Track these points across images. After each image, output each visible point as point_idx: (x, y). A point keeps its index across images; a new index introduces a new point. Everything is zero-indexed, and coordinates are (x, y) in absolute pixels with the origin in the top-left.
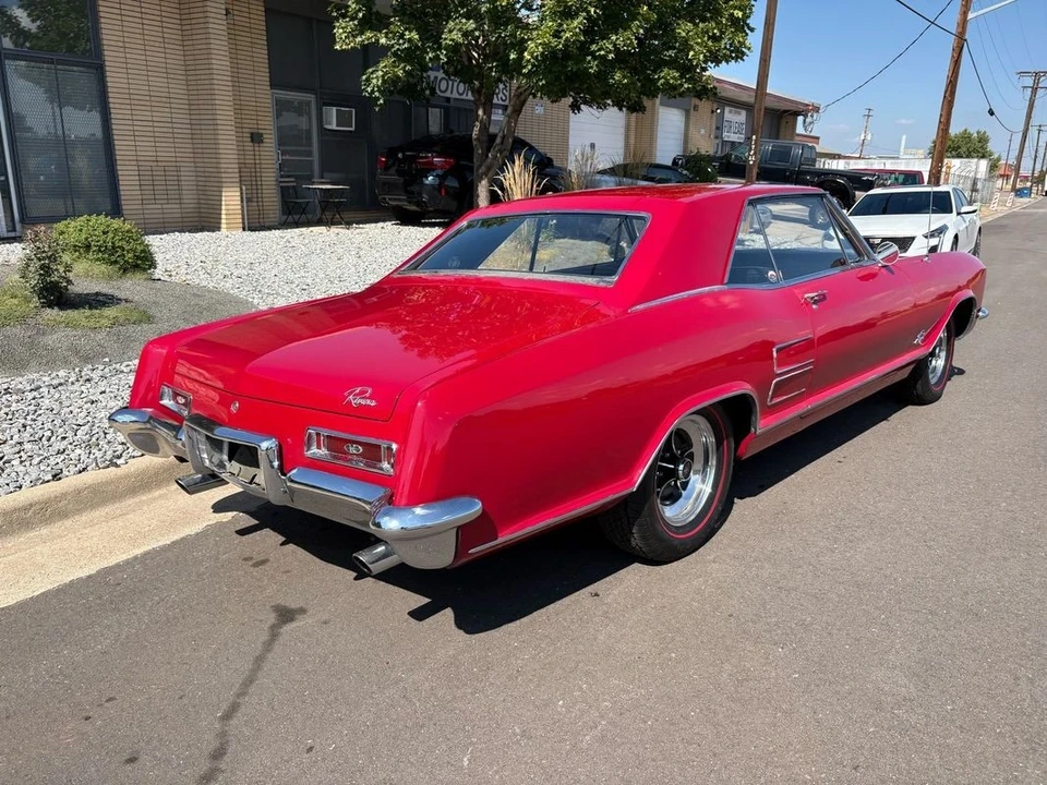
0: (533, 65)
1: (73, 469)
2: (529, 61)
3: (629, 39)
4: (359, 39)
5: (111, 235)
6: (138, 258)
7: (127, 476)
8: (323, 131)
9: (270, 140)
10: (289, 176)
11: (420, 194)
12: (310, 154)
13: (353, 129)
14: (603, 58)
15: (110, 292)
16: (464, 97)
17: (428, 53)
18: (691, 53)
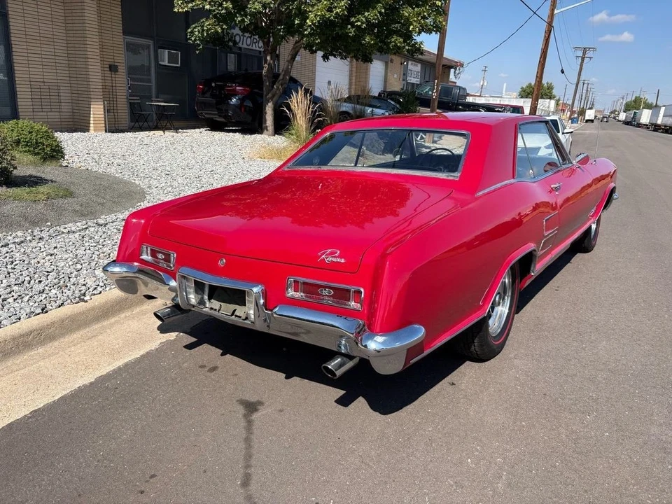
0: (312, 29)
1: (55, 305)
2: (310, 26)
3: (376, 15)
4: (190, 5)
5: (34, 134)
6: (54, 151)
7: (93, 309)
8: (158, 66)
9: (122, 71)
10: (136, 96)
11: (227, 111)
12: (150, 81)
13: (179, 65)
14: (359, 27)
15: (38, 175)
16: (250, 47)
17: (237, 17)
18: (412, 27)
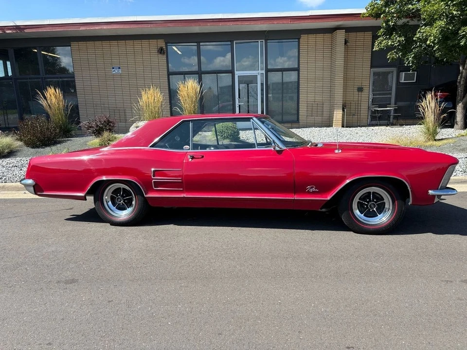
8: (398, 84)
12: (390, 94)
13: (415, 81)
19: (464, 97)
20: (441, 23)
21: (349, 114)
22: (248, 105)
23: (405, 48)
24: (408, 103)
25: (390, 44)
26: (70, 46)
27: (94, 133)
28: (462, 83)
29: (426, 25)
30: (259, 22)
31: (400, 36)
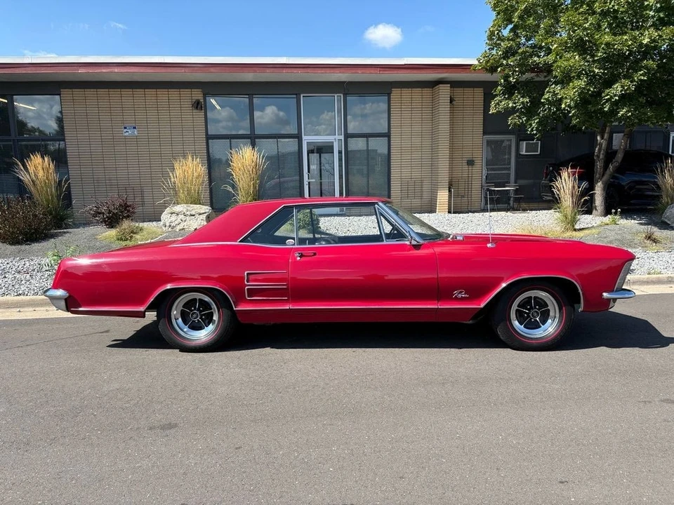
8: (518, 156)
9: (480, 163)
10: (492, 183)
12: (508, 169)
13: (539, 153)
19: (603, 175)
20: (582, 83)
21: (457, 196)
22: (321, 183)
23: (530, 111)
24: (531, 181)
25: (510, 105)
26: (60, 94)
27: (105, 222)
28: (601, 156)
29: (556, 83)
30: (337, 70)
31: (523, 97)
